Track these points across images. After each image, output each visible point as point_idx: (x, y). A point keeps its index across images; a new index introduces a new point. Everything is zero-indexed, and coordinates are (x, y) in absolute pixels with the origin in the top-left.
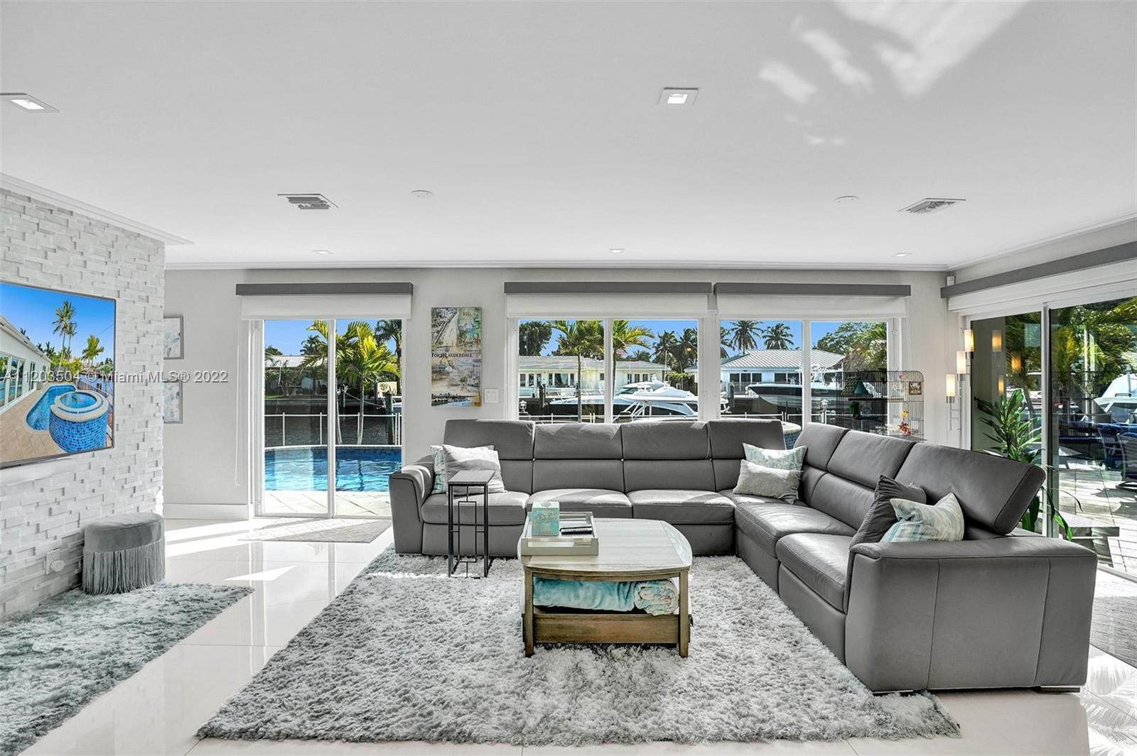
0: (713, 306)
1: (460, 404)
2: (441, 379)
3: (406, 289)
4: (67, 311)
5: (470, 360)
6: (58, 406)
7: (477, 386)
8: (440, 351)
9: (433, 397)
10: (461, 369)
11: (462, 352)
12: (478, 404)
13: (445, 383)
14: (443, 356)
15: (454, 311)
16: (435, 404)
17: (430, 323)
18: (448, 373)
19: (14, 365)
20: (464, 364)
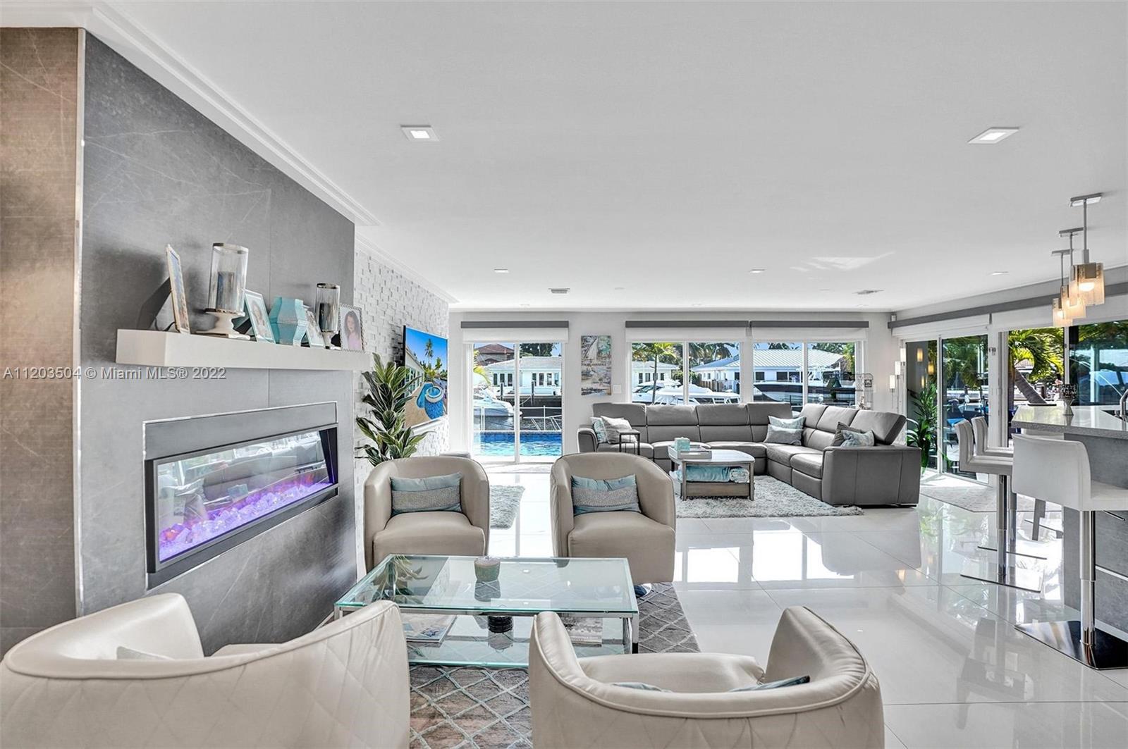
0: (749, 334)
1: (599, 394)
2: (587, 379)
3: (565, 325)
4: (430, 345)
5: (605, 368)
6: (427, 395)
7: (609, 383)
8: (587, 362)
9: (582, 390)
10: (599, 373)
11: (600, 363)
12: (610, 394)
13: (590, 381)
14: (588, 365)
15: (595, 338)
16: (583, 394)
17: (580, 346)
18: (592, 375)
19: (412, 373)
20: (601, 370)
